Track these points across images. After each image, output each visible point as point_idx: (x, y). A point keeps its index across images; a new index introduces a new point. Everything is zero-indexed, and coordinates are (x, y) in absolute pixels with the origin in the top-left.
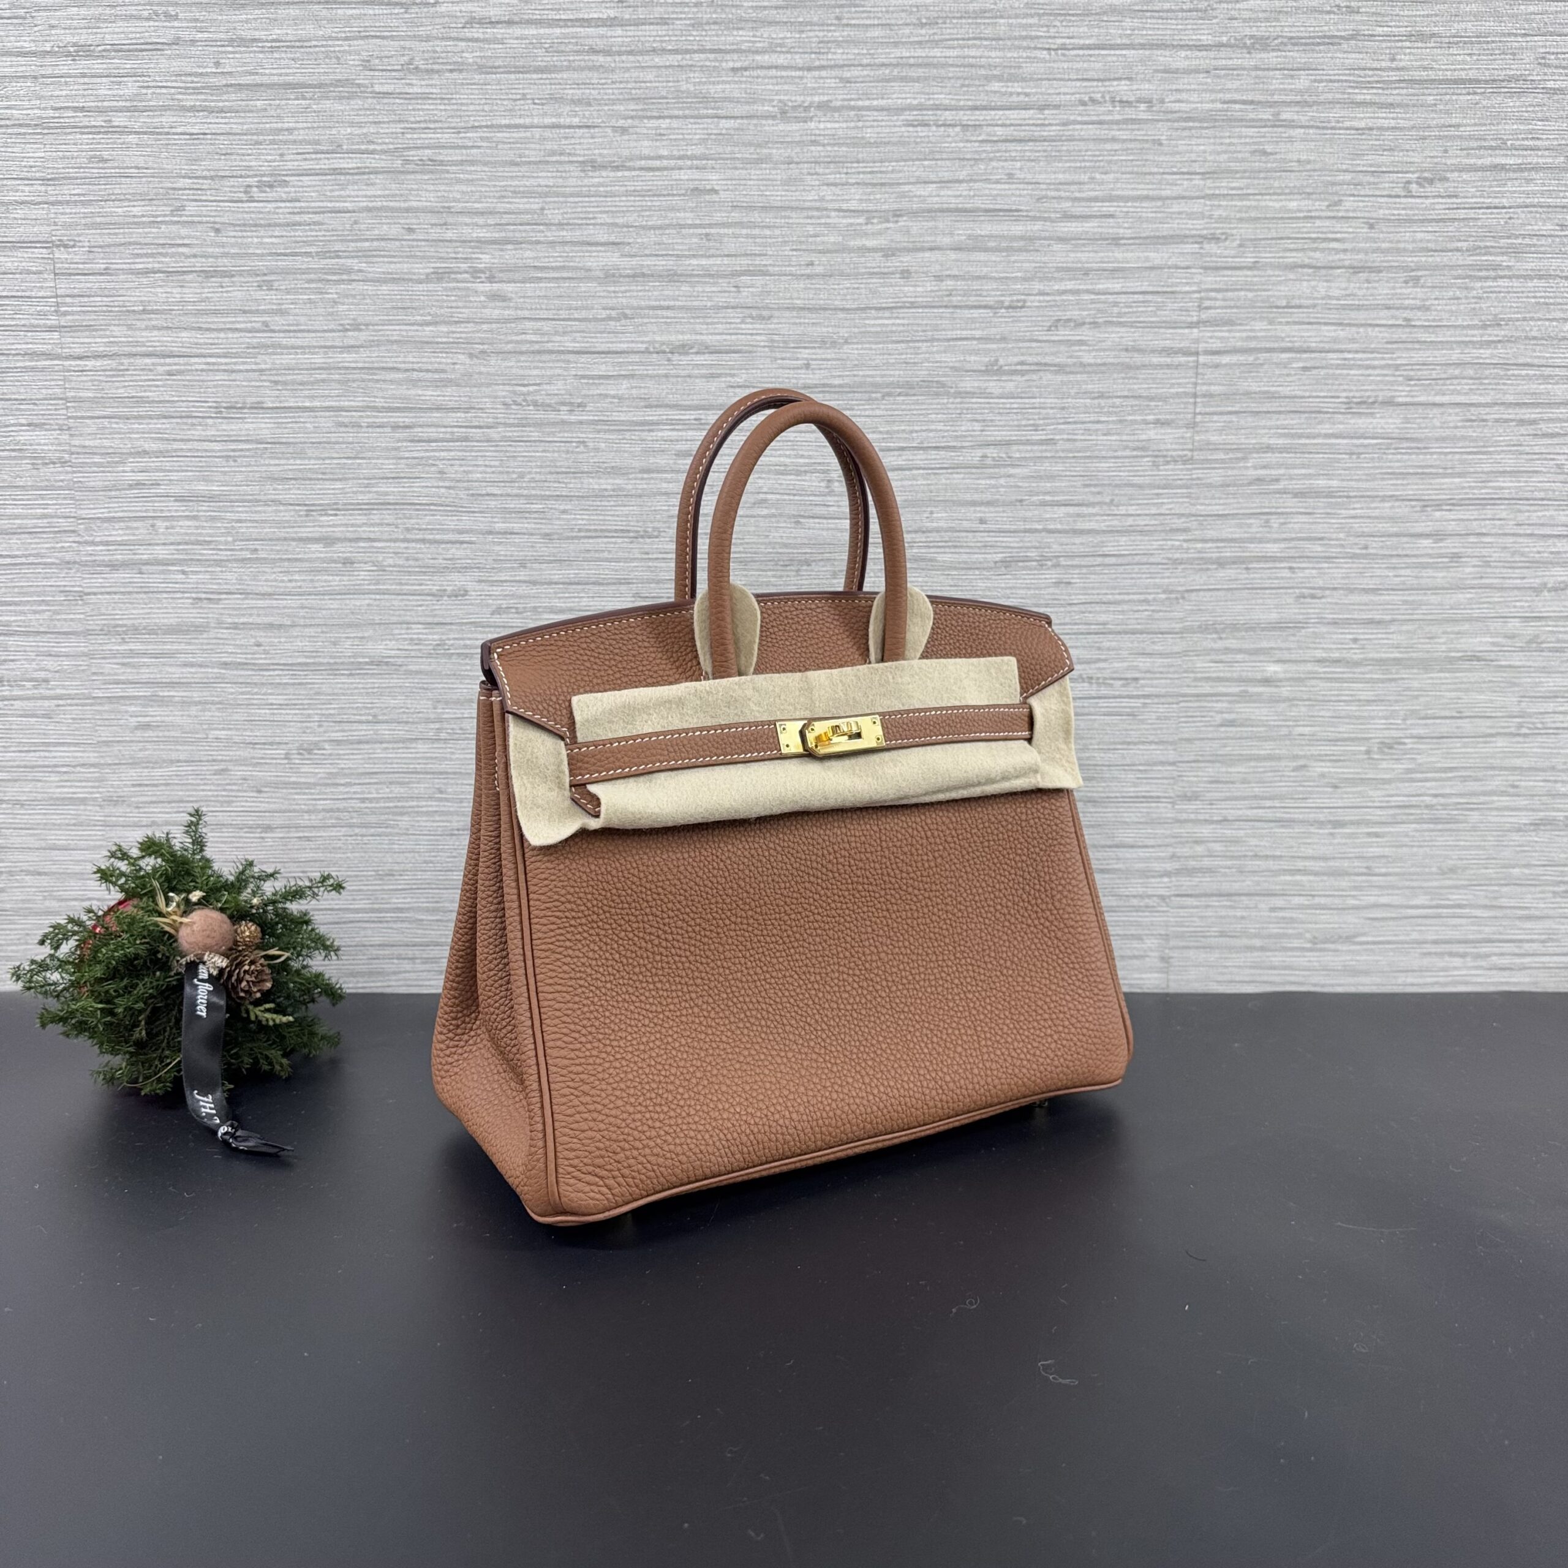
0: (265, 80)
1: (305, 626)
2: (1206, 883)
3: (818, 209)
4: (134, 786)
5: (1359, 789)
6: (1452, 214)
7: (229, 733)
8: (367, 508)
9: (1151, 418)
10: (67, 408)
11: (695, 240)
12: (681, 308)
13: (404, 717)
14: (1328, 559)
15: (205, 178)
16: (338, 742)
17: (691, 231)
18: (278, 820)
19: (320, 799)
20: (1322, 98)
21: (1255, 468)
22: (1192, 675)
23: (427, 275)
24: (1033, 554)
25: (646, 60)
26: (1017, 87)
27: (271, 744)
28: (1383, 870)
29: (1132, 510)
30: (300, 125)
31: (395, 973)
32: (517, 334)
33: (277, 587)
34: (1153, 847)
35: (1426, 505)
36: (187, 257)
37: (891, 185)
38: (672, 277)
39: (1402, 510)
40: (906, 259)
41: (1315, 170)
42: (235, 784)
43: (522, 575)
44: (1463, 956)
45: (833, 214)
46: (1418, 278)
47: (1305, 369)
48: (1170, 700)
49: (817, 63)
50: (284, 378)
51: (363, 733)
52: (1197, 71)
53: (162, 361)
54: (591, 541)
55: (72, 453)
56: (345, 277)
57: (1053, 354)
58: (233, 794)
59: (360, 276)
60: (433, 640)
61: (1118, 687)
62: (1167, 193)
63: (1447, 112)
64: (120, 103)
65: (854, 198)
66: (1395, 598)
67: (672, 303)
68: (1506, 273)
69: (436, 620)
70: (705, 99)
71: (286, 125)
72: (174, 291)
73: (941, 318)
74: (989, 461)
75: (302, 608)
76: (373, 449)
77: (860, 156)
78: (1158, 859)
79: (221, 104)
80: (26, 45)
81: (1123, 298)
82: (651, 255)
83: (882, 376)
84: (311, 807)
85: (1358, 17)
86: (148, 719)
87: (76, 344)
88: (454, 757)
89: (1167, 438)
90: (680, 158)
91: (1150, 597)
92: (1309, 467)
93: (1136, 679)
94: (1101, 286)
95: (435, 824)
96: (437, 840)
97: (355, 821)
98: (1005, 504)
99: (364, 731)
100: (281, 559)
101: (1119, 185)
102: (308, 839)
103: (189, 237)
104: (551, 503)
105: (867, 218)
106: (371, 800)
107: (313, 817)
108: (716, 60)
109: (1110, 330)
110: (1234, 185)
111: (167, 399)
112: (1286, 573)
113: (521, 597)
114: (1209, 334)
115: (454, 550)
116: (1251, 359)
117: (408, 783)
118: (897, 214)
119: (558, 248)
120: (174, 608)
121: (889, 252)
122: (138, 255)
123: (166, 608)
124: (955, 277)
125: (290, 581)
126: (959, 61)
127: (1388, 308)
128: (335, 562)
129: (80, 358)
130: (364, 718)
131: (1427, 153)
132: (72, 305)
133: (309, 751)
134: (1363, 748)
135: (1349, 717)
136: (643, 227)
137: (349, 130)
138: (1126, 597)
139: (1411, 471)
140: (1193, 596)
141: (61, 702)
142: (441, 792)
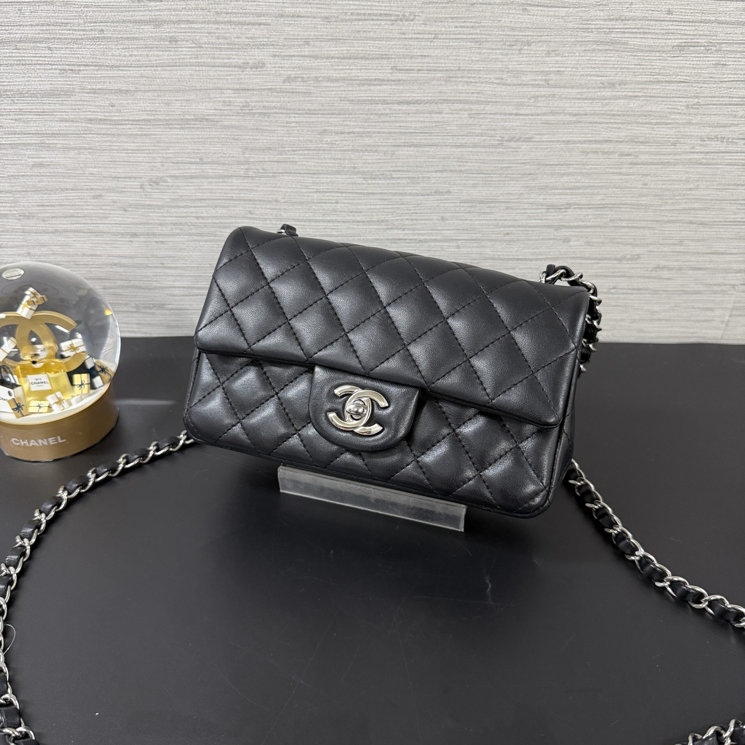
7: (100, 170)
19: (168, 216)
33: (121, 60)
42: (108, 205)
43: (307, 50)
51: (193, 171)
54: (361, 23)
58: (108, 212)
60: (240, 102)
69: (242, 86)
75: (142, 77)
97: (193, 231)
102: (162, 242)
106: (203, 218)
107: (164, 229)
113: (305, 69)
115: (253, 30)
117: (228, 207)
120: (45, 77)
123: (40, 77)
125: (131, 56)
128: (164, 40)
130: (193, 160)
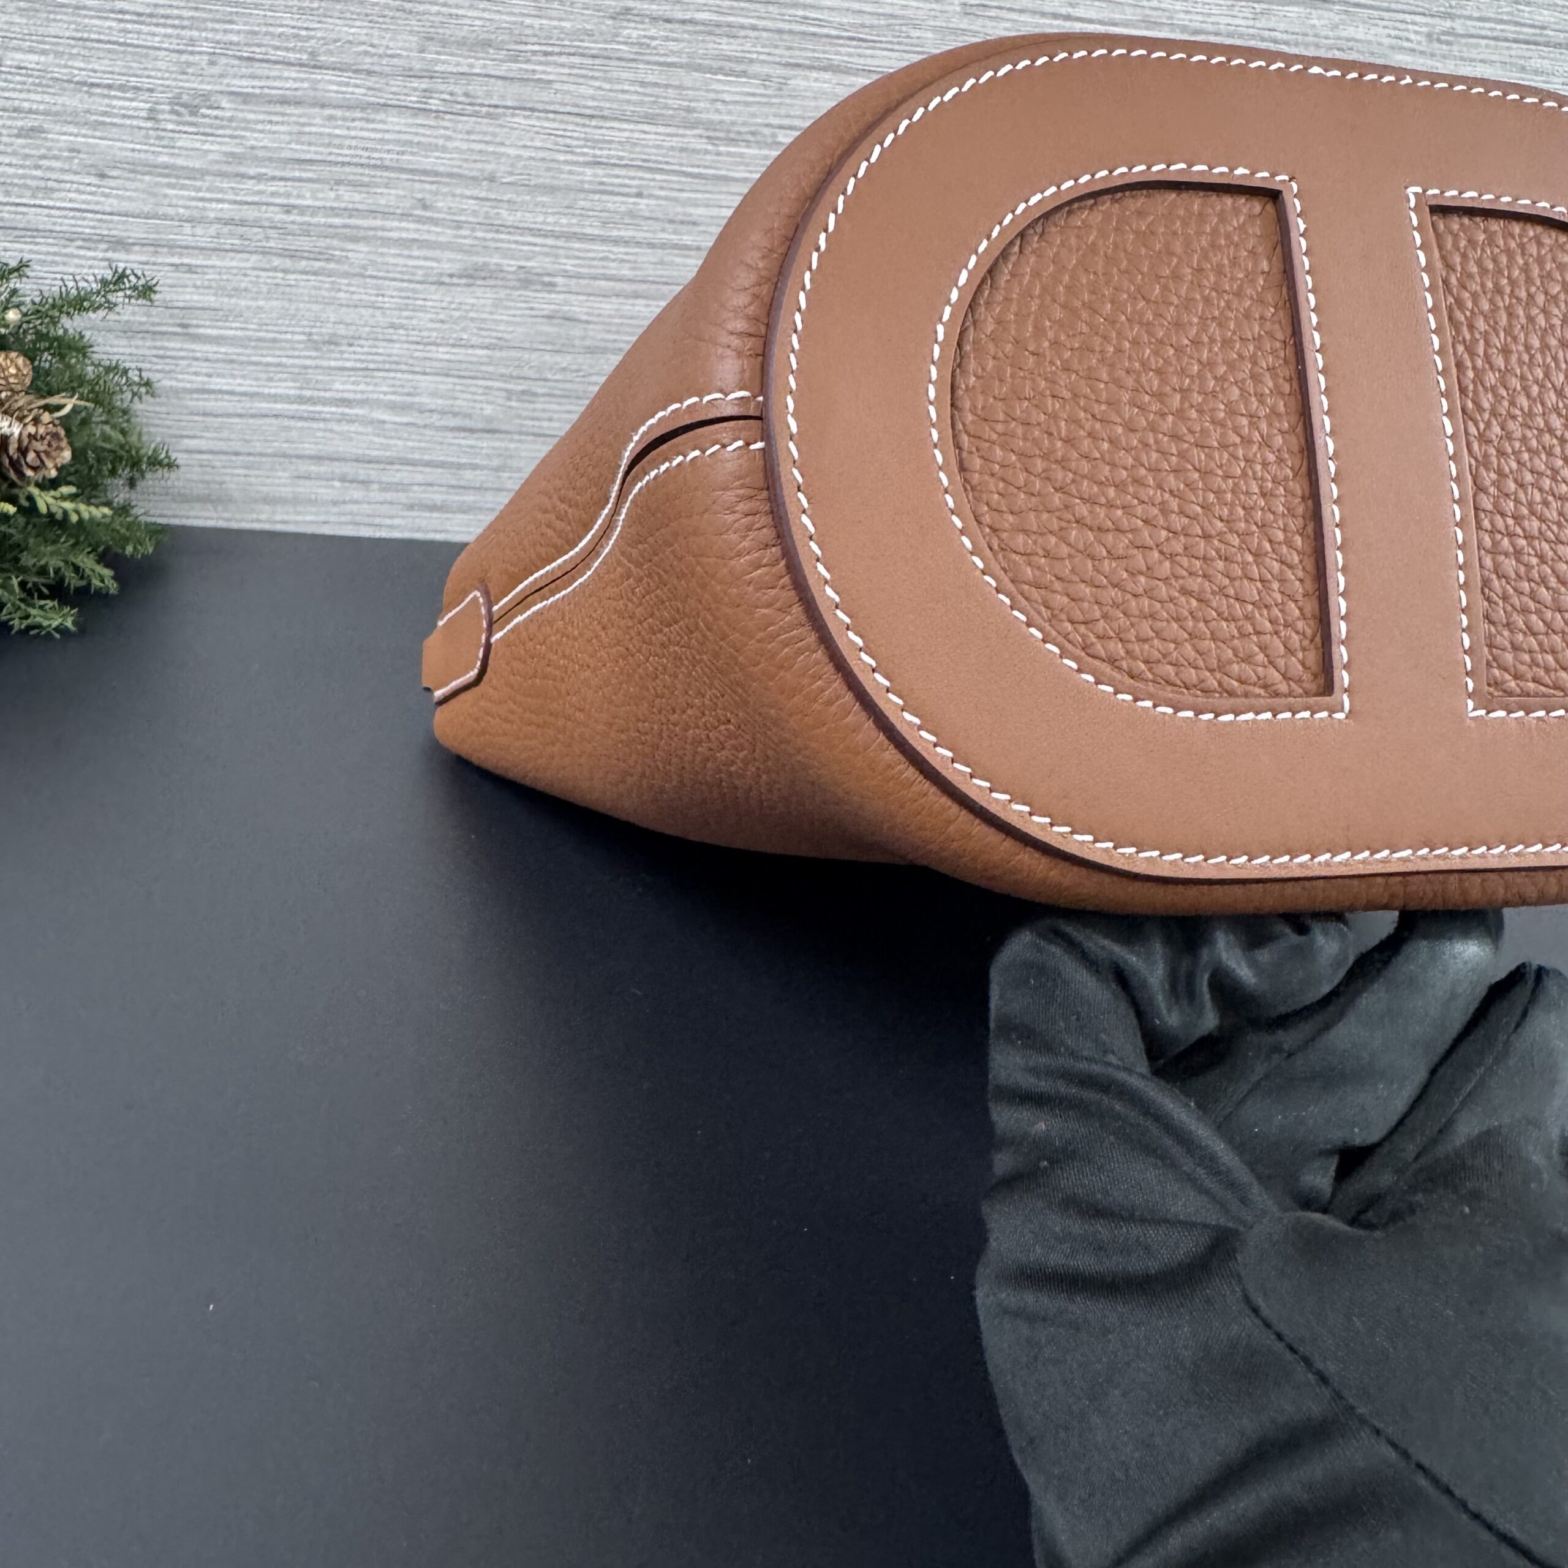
13: (367, 63)
16: (246, 98)
18: (136, 230)
27: (122, 88)
31: (335, 503)
84: (196, 214)
88: (450, 144)
95: (411, 263)
96: (414, 291)
99: (291, 81)
133: (194, 110)
142: (425, 207)
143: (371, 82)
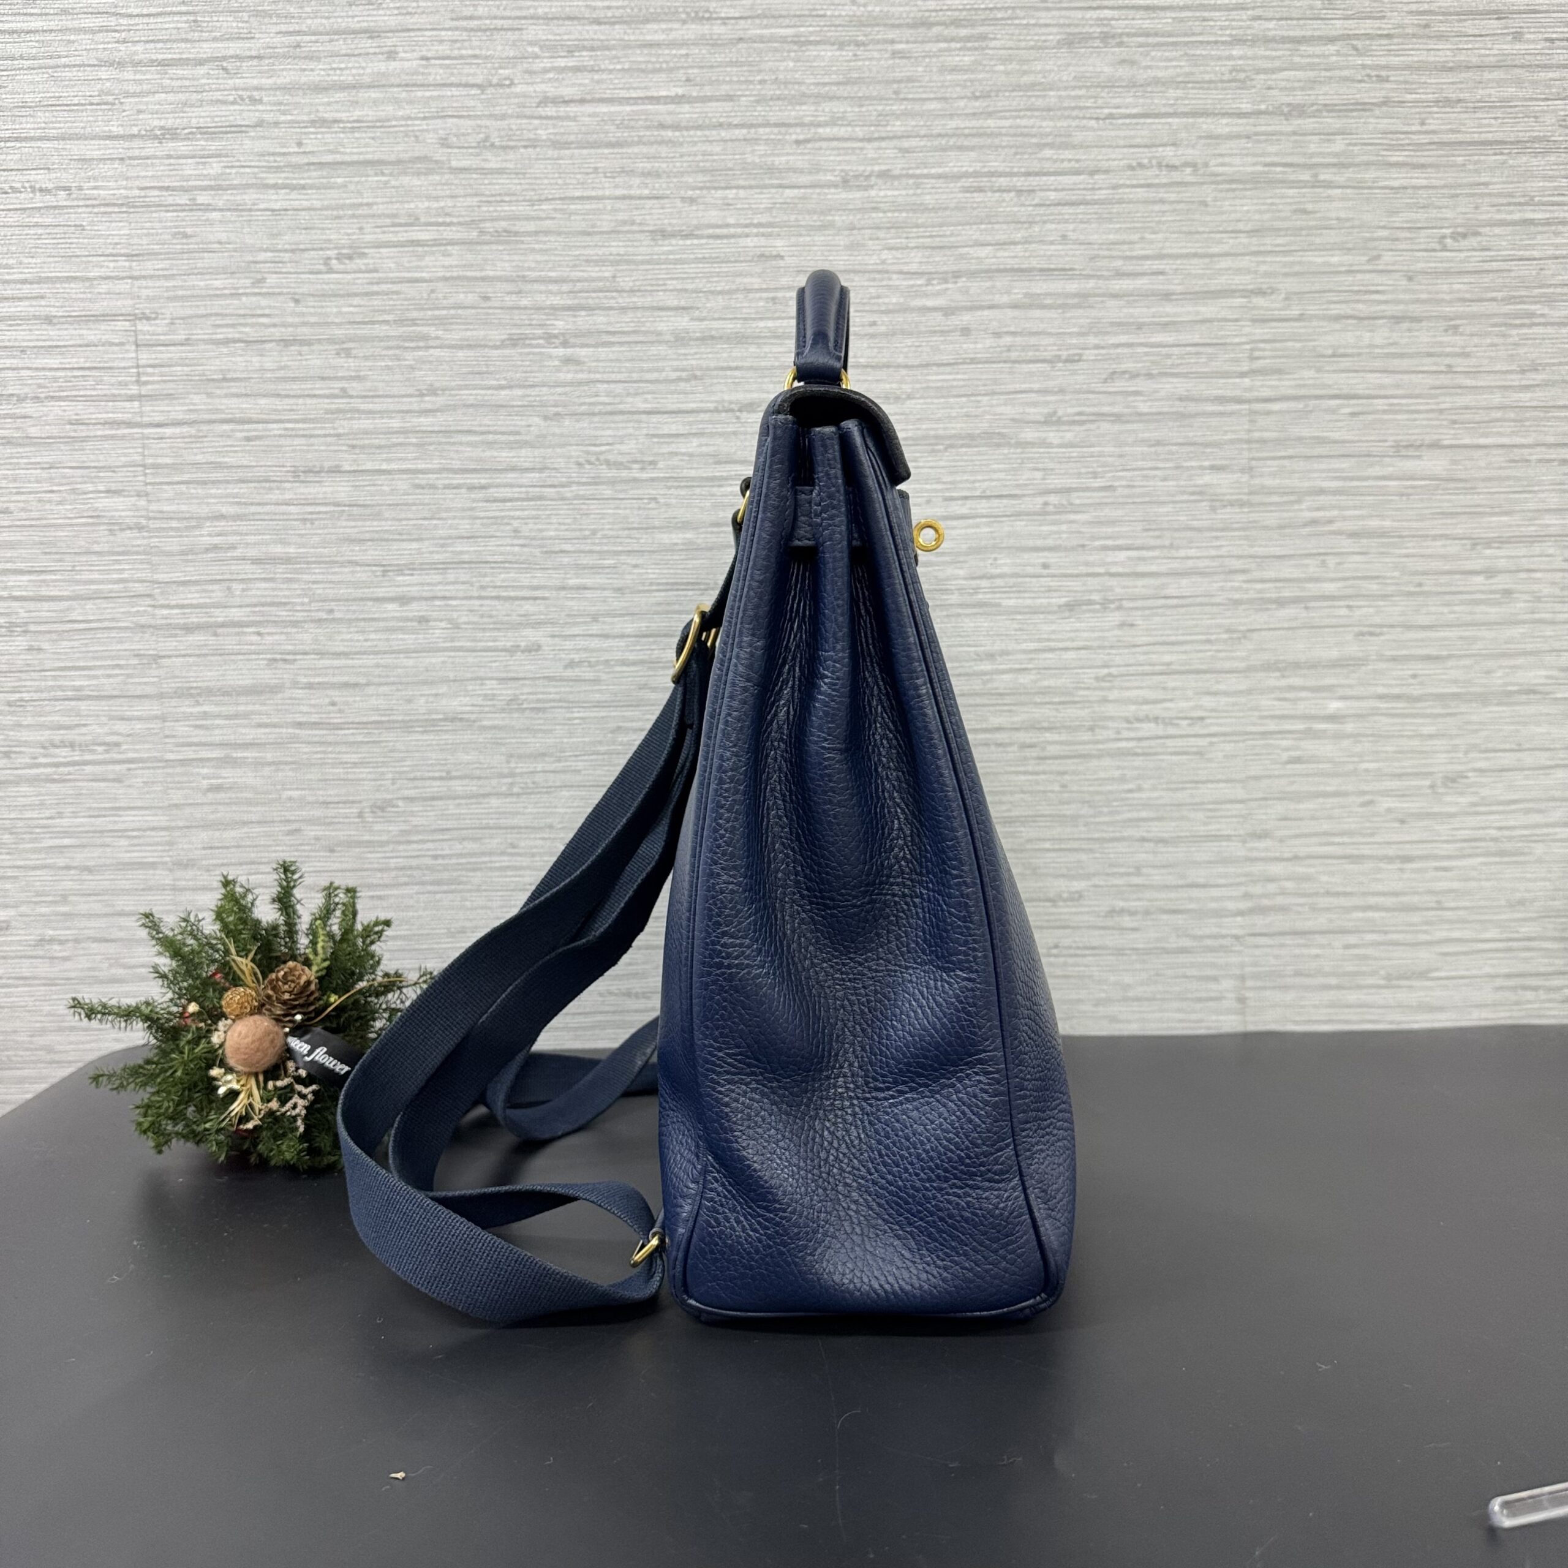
0: (347, 158)
1: (380, 684)
2: (1278, 921)
3: (879, 272)
4: (204, 848)
5: (1425, 823)
6: (1487, 266)
8: (443, 567)
9: (1207, 463)
10: (145, 475)
11: (761, 304)
12: (751, 368)
13: (478, 773)
14: (1384, 597)
15: (286, 251)
16: (412, 799)
17: (758, 295)
20: (1357, 160)
21: (1309, 509)
22: (1256, 713)
23: (503, 341)
24: (1095, 597)
25: (713, 134)
26: (1067, 154)
27: (345, 803)
28: (1453, 905)
29: (1192, 552)
30: (379, 200)
32: (590, 396)
34: (1224, 886)
35: (1476, 543)
36: (267, 326)
37: (950, 248)
38: (741, 339)
39: (1453, 548)
40: (966, 318)
41: (1353, 227)
44: (1535, 989)
45: (895, 276)
46: (1456, 327)
47: (1353, 414)
48: (1235, 738)
49: (876, 135)
50: (361, 442)
52: (1238, 136)
53: (241, 427)
55: (150, 519)
56: (421, 344)
57: (1110, 405)
59: (438, 342)
61: (1184, 726)
62: (1215, 250)
63: (1476, 171)
64: (206, 183)
65: (915, 260)
66: (1450, 634)
67: (740, 364)
68: (1542, 320)
70: (771, 170)
71: (365, 201)
72: (254, 359)
73: (1001, 372)
74: (1051, 508)
76: (448, 510)
77: (920, 221)
78: (1230, 898)
79: (302, 182)
80: (114, 129)
81: (1176, 351)
82: (720, 319)
83: (945, 429)
84: (383, 867)
85: (1388, 86)
86: (220, 781)
87: (155, 412)
89: (1224, 483)
90: (747, 226)
91: (1213, 637)
92: (1361, 507)
93: (1202, 719)
94: (1153, 340)
95: (507, 882)
98: (1066, 549)
99: (436, 787)
100: (357, 620)
101: (1168, 244)
103: (270, 307)
104: (623, 558)
105: (929, 280)
108: (780, 133)
109: (1164, 380)
110: (1280, 241)
111: (245, 463)
112: (1343, 612)
114: (1259, 383)
116: (1300, 405)
118: (957, 275)
119: (630, 314)
121: (948, 311)
122: (219, 326)
124: (1013, 334)
126: (1012, 131)
127: (1430, 355)
129: (159, 425)
131: (1459, 210)
132: (153, 375)
133: (382, 809)
134: (1427, 783)
135: (1412, 752)
136: (712, 292)
137: (426, 204)
138: (1189, 638)
139: (1459, 510)
140: (1255, 635)
141: (132, 766)
142: (514, 847)
143: (480, 783)
